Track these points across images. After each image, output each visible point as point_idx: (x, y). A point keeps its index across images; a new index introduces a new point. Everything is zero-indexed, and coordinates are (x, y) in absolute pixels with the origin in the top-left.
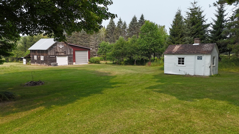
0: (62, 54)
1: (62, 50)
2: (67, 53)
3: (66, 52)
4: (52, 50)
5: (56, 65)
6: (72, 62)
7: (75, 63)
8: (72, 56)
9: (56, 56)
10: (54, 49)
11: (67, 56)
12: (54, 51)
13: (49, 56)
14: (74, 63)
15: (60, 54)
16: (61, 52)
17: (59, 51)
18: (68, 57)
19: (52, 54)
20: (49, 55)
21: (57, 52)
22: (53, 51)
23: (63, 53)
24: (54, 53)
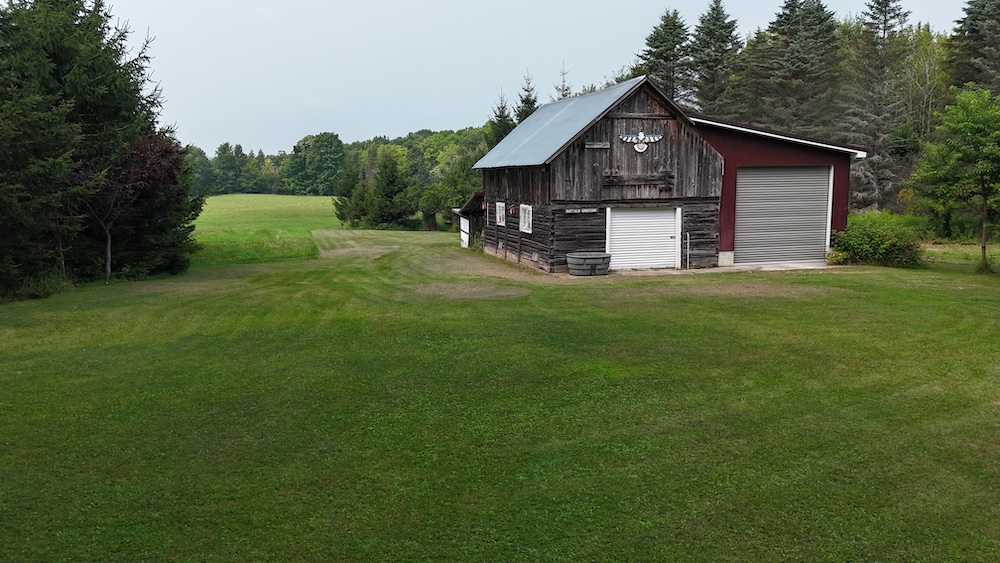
0: (646, 193)
1: (645, 167)
2: (681, 183)
3: (675, 181)
4: (582, 167)
5: (600, 267)
6: (713, 252)
7: (730, 254)
8: (713, 207)
9: (601, 205)
10: (594, 156)
11: (679, 210)
12: (594, 171)
13: (557, 207)
14: (726, 259)
15: (629, 195)
16: (638, 179)
17: (624, 173)
18: (684, 215)
19: (580, 192)
20: (561, 202)
21: (612, 183)
22: (587, 175)
23: (650, 183)
24: (595, 184)
